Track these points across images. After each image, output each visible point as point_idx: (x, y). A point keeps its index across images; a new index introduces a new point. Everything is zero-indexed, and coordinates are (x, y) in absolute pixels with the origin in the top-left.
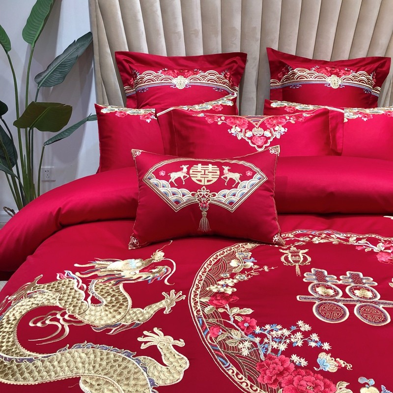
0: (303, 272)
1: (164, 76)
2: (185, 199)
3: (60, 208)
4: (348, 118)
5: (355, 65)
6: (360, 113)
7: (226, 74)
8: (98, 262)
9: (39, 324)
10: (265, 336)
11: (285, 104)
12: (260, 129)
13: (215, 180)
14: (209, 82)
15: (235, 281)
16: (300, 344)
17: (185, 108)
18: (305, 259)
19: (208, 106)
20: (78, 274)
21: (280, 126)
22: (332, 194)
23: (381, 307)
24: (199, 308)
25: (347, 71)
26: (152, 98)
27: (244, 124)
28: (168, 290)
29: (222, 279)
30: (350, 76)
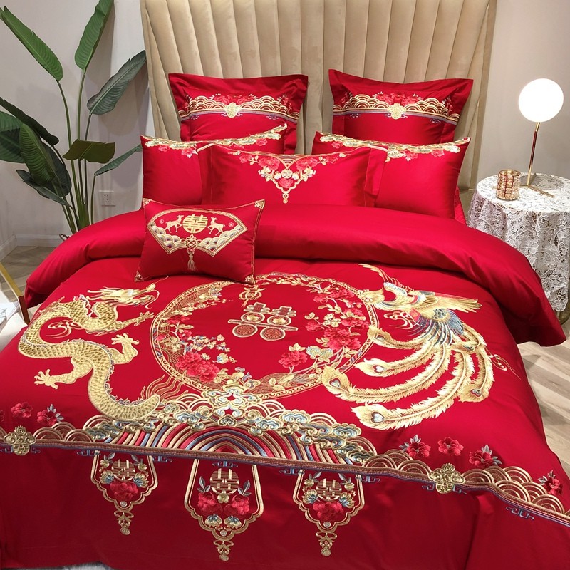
0: (247, 305)
1: (216, 103)
2: (176, 244)
3: (88, 245)
4: (391, 157)
5: (426, 89)
6: (407, 152)
7: (284, 99)
8: (105, 290)
9: (54, 327)
10: (192, 342)
11: (335, 138)
12: (290, 171)
13: (202, 229)
14: (263, 110)
15: (196, 308)
16: (211, 348)
17: (228, 142)
18: (258, 294)
19: (252, 140)
20: (88, 297)
21: (310, 168)
22: (311, 242)
23: (283, 331)
24: (159, 323)
25: (414, 97)
26: (203, 126)
27: (275, 165)
28: (144, 311)
29: (188, 306)
30: (416, 105)
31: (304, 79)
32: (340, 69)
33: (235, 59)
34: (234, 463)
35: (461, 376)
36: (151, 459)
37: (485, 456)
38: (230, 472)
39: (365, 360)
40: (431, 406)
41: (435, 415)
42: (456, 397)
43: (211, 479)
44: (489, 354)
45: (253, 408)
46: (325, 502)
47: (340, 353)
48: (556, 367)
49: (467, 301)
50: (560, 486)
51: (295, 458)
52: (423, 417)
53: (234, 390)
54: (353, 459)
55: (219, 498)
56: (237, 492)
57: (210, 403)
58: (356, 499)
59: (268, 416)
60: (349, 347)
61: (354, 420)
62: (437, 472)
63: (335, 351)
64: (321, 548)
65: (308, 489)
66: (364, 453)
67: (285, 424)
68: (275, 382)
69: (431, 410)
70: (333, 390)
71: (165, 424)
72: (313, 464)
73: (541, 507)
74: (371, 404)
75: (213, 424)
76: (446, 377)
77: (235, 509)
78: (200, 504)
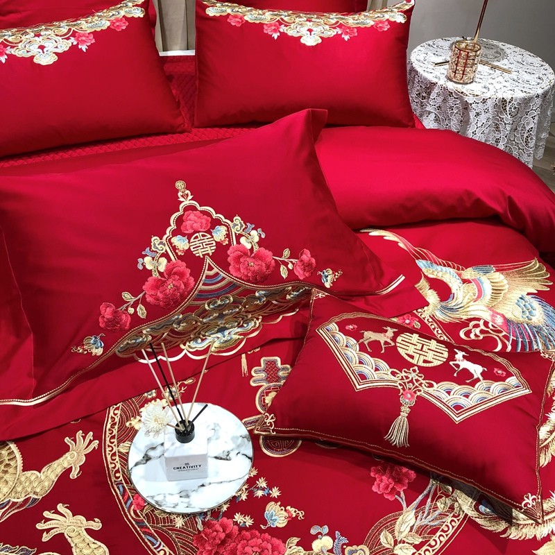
0: (250, 367)
4: (322, 35)
6: (341, 26)
11: (228, 9)
19: (101, 21)
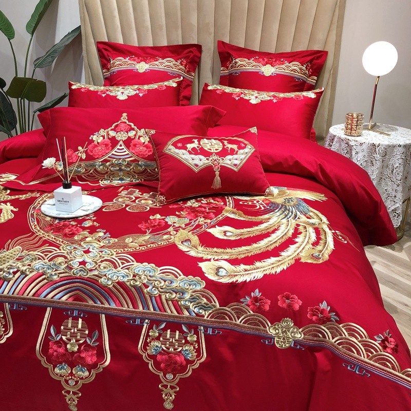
1: (130, 62)
4: (262, 99)
5: (291, 57)
6: (274, 96)
7: (183, 61)
8: (6, 174)
11: (218, 87)
14: (165, 68)
23: (148, 207)
25: (282, 61)
26: (119, 79)
30: (283, 66)
31: (199, 48)
32: (227, 41)
33: (147, 31)
34: (84, 312)
35: (303, 242)
36: (7, 306)
37: (322, 311)
38: (80, 321)
39: (216, 226)
40: (273, 264)
41: (276, 272)
42: (297, 258)
43: (62, 327)
44: (330, 229)
45: (106, 260)
46: (168, 353)
47: (195, 221)
48: (392, 271)
49: (315, 194)
50: (396, 346)
51: (141, 308)
52: (265, 273)
53: (91, 245)
54: (196, 310)
55: (68, 346)
56: (85, 342)
57: (67, 256)
58: (198, 351)
59: (119, 269)
60: (203, 217)
61: (200, 273)
62: (277, 327)
63: (190, 220)
64: (164, 401)
65: (152, 339)
66: (207, 304)
67: (134, 276)
68: (131, 240)
69: (273, 267)
70: (183, 248)
71: (22, 273)
72: (158, 315)
73: (377, 364)
74: (217, 260)
75: (67, 274)
76: (290, 242)
77: (83, 358)
78: (51, 351)
